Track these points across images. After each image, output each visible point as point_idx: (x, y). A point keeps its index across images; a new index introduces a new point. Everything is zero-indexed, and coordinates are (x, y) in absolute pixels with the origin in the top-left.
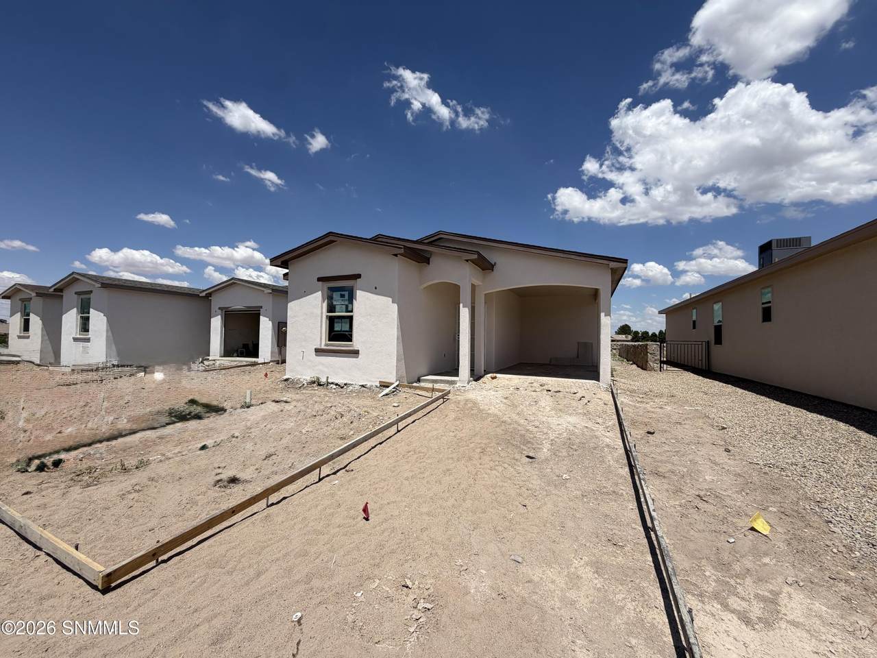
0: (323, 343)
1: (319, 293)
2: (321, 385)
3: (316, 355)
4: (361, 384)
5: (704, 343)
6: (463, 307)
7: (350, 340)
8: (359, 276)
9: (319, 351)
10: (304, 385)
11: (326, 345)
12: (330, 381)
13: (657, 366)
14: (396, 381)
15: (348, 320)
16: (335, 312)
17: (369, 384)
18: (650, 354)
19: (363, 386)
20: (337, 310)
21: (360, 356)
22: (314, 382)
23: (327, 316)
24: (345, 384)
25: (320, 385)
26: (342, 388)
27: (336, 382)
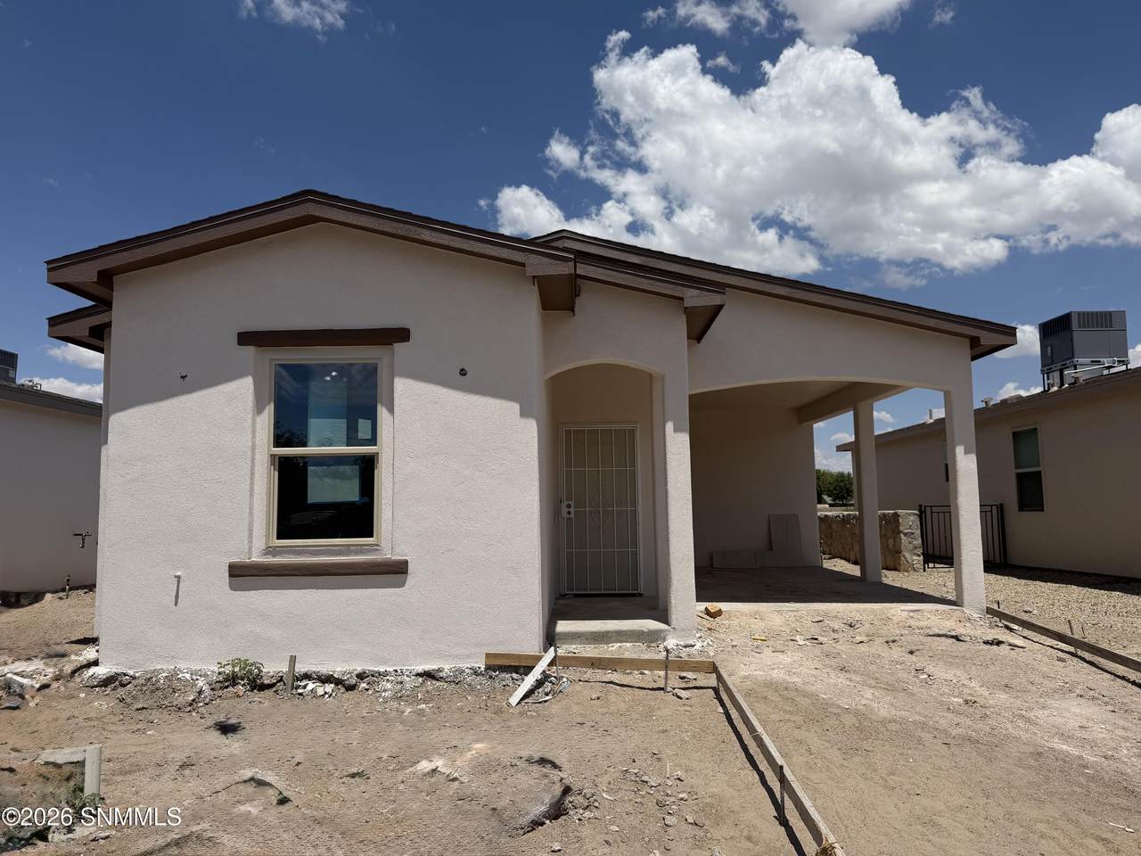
0: (259, 544)
1: (247, 383)
2: (263, 687)
3: (233, 587)
4: (420, 669)
5: (994, 508)
6: (676, 430)
7: (367, 531)
8: (402, 335)
9: (241, 574)
10: (200, 692)
11: (270, 551)
12: (301, 668)
13: (918, 560)
14: (546, 650)
15: (353, 471)
16: (304, 444)
17: (447, 667)
18: (905, 534)
19: (428, 675)
20: (312, 437)
21: (410, 580)
22: (232, 680)
23: (273, 456)
24: (361, 676)
25: (257, 685)
26: (351, 688)
27: (324, 669)
